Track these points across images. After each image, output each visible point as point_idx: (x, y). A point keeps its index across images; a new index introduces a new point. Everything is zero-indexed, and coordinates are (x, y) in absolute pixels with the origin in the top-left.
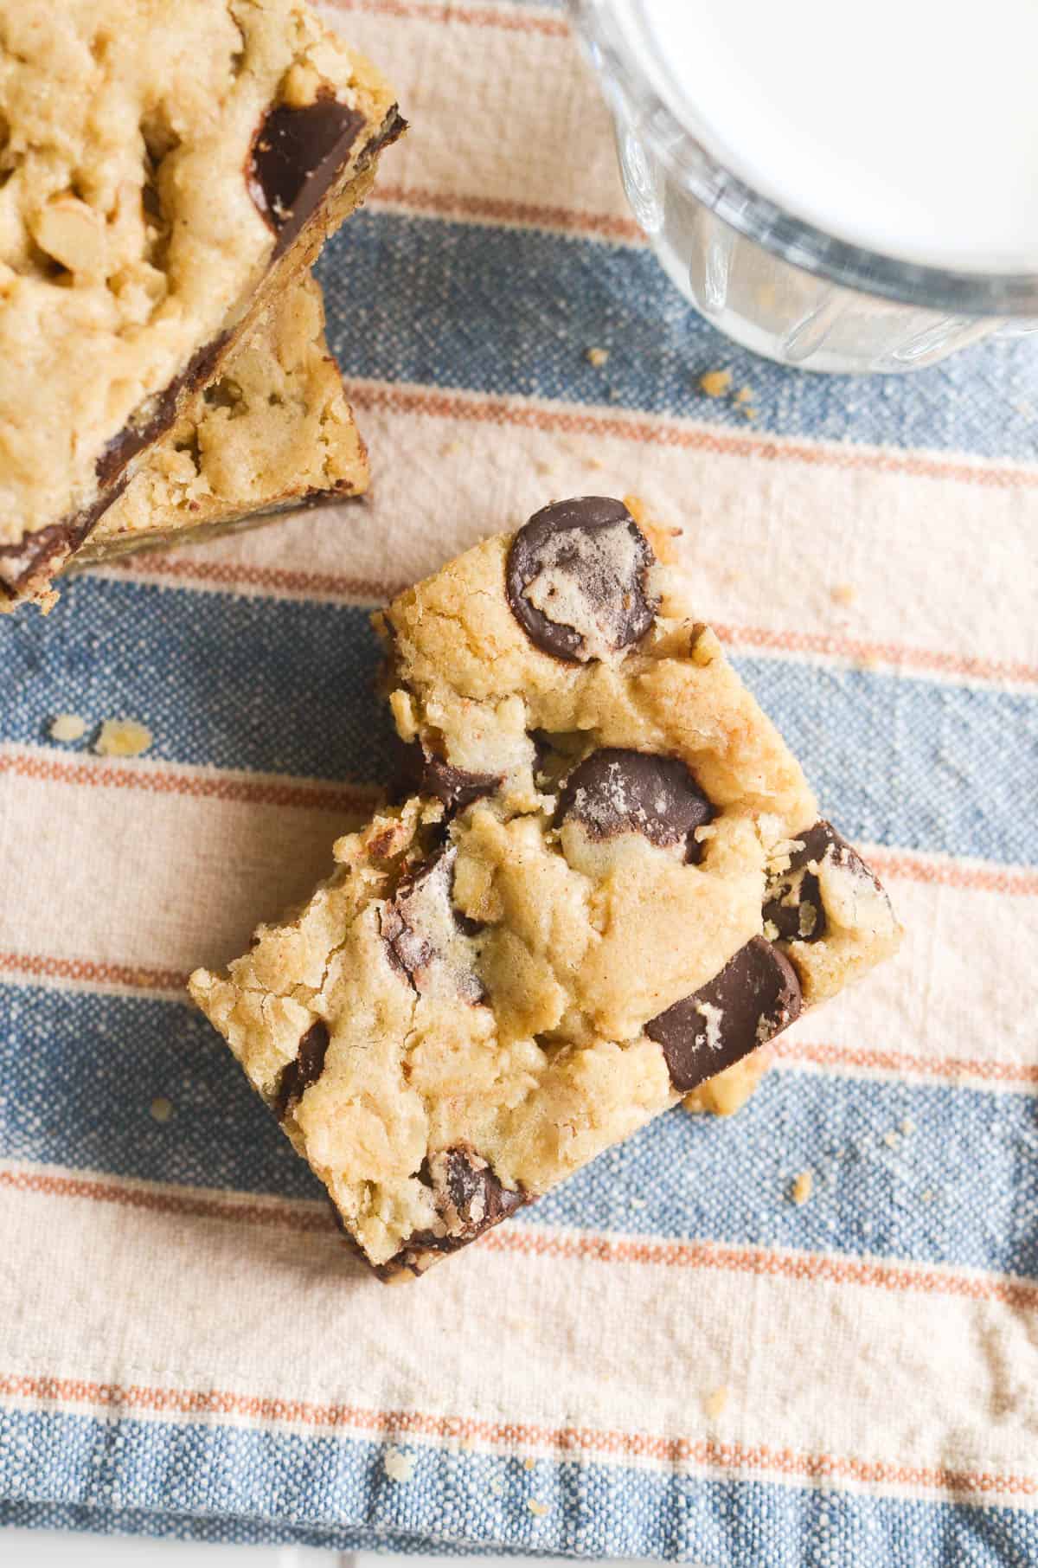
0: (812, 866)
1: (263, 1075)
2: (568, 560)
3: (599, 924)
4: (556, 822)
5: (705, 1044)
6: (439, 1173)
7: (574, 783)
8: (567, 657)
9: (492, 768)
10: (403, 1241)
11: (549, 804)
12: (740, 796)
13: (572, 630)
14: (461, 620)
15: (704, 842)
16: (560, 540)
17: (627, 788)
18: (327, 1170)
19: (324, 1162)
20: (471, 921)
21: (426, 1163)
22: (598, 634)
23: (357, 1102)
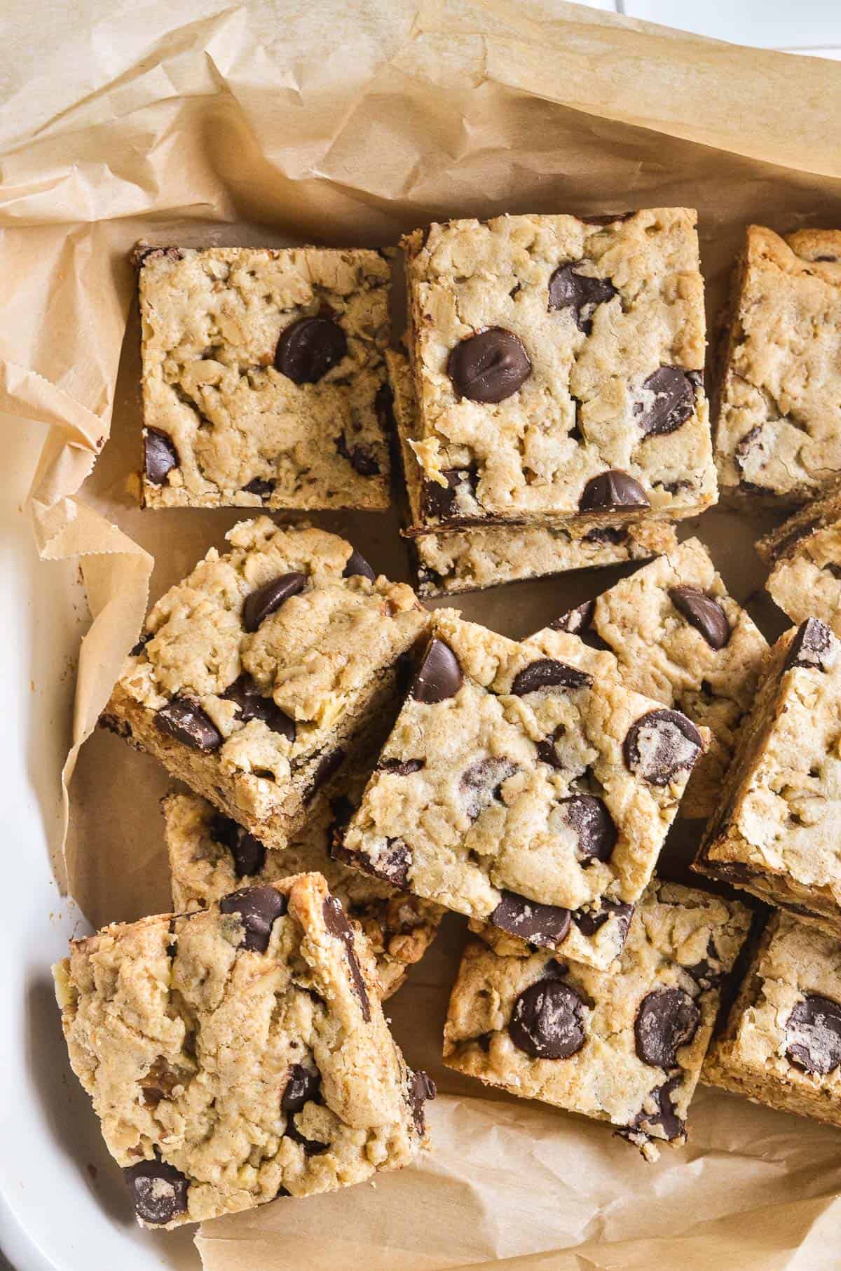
0: (612, 914)
1: (388, 751)
2: (667, 734)
3: (532, 845)
4: (561, 801)
5: (514, 918)
6: (396, 845)
7: (581, 798)
8: (627, 762)
9: (565, 761)
10: (359, 850)
11: (566, 794)
12: (619, 866)
13: (639, 756)
14: (613, 711)
15: (592, 865)
16: (671, 726)
17: (593, 820)
18: (369, 803)
19: (371, 798)
20: (500, 794)
21: (395, 839)
22: (645, 767)
23: (402, 797)
